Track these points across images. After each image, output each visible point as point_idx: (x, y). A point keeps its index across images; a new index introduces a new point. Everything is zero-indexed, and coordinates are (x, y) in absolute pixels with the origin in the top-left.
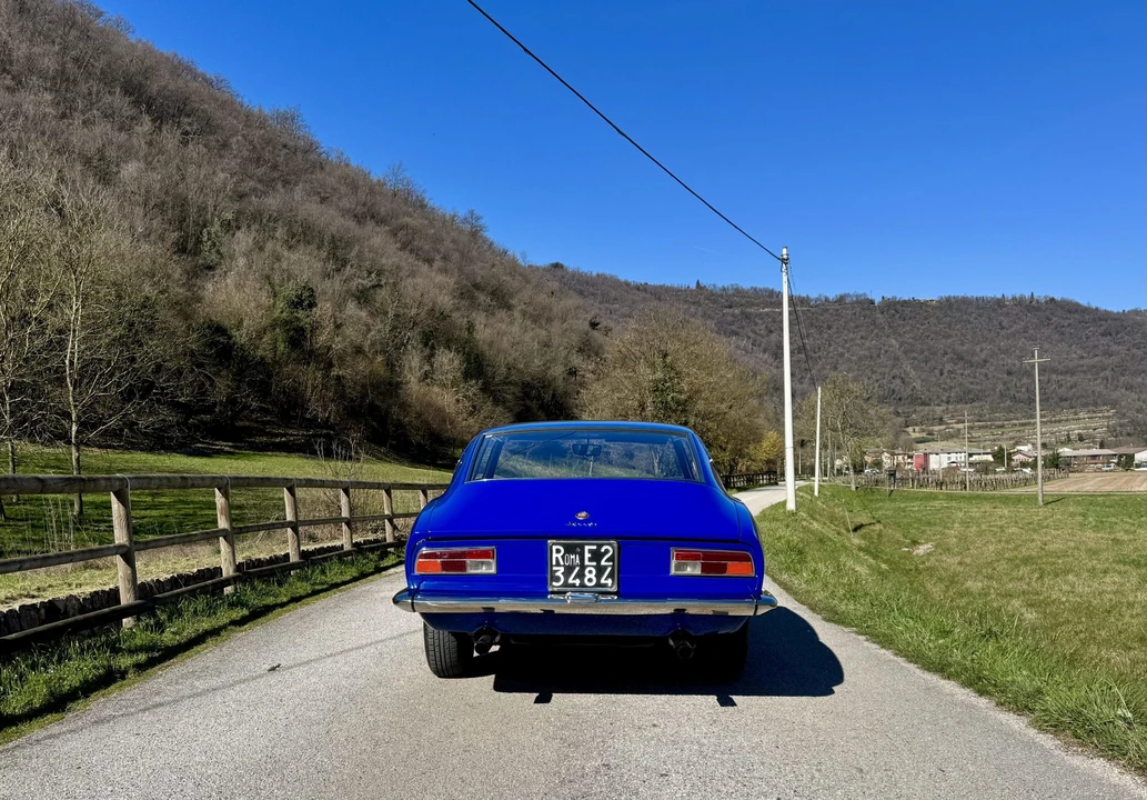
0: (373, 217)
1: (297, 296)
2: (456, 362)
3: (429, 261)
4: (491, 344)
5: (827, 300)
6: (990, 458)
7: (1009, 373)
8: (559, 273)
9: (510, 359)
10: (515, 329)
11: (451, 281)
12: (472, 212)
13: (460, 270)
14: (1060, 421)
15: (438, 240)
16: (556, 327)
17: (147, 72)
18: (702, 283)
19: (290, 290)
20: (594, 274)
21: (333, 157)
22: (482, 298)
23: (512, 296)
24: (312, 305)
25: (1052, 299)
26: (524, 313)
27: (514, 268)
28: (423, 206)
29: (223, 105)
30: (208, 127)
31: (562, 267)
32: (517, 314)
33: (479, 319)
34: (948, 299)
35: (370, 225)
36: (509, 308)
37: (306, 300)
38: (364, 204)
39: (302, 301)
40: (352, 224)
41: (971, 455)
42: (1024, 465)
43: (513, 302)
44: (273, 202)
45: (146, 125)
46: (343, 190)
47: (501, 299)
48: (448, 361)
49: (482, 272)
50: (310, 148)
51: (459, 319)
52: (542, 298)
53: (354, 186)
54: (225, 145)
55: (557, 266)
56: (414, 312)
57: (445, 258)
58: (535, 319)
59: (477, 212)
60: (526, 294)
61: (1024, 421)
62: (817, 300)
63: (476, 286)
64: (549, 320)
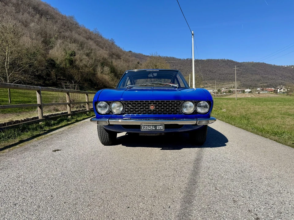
0: (90, 39)
1: (71, 53)
2: (109, 69)
3: (103, 48)
4: (116, 66)
5: (185, 59)
6: (217, 91)
7: (220, 74)
8: (131, 53)
9: (121, 69)
10: (122, 63)
11: (107, 52)
12: (112, 39)
13: (110, 50)
14: (230, 84)
15: (105, 44)
16: (130, 63)
17: (39, 5)
18: (160, 56)
19: (69, 52)
20: (138, 53)
21: (82, 26)
22: (114, 56)
23: (121, 56)
24: (75, 55)
25: (228, 60)
26: (123, 60)
27: (121, 51)
28: (102, 37)
29: (57, 14)
30: (52, 18)
31: (131, 52)
32: (122, 60)
33: (114, 61)
34: (208, 60)
35: (90, 40)
36: (120, 59)
37: (73, 54)
38: (88, 36)
39: (72, 54)
40: (85, 40)
41: (213, 90)
42: (224, 92)
43: (121, 57)
44: (67, 34)
45: (38, 16)
46: (84, 32)
47: (118, 57)
48: (107, 69)
49: (114, 51)
50: (77, 24)
51: (110, 61)
52: (127, 57)
53: (86, 32)
54: (57, 22)
55: (130, 51)
56: (99, 58)
57: (106, 48)
58: (126, 61)
59: (113, 39)
60: (124, 56)
61: (223, 84)
62: (182, 59)
63: (113, 54)
64: (129, 62)
